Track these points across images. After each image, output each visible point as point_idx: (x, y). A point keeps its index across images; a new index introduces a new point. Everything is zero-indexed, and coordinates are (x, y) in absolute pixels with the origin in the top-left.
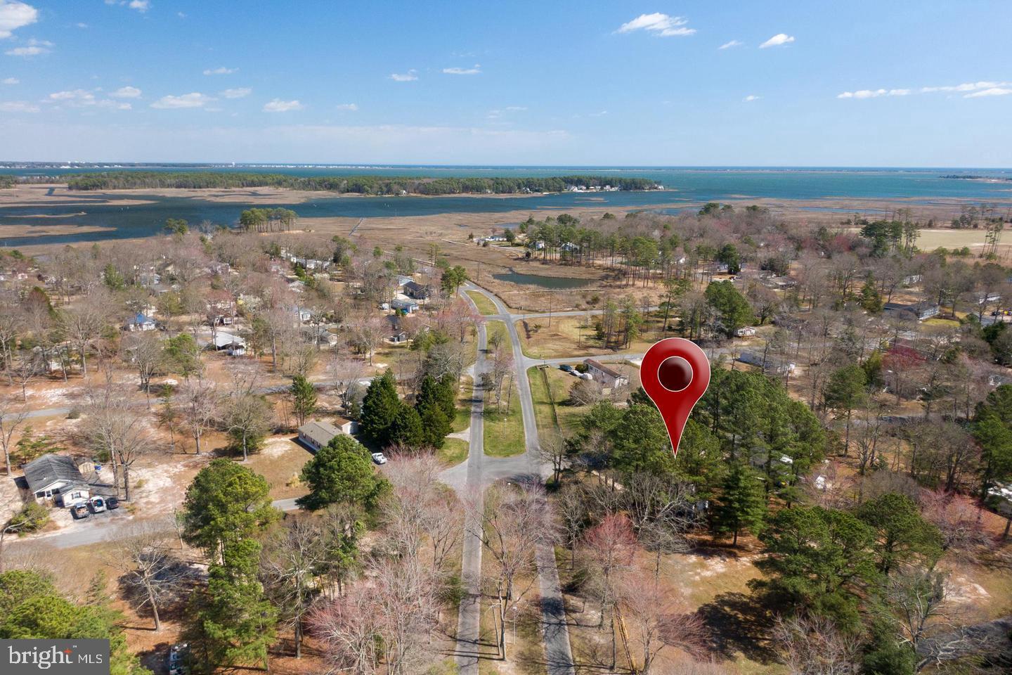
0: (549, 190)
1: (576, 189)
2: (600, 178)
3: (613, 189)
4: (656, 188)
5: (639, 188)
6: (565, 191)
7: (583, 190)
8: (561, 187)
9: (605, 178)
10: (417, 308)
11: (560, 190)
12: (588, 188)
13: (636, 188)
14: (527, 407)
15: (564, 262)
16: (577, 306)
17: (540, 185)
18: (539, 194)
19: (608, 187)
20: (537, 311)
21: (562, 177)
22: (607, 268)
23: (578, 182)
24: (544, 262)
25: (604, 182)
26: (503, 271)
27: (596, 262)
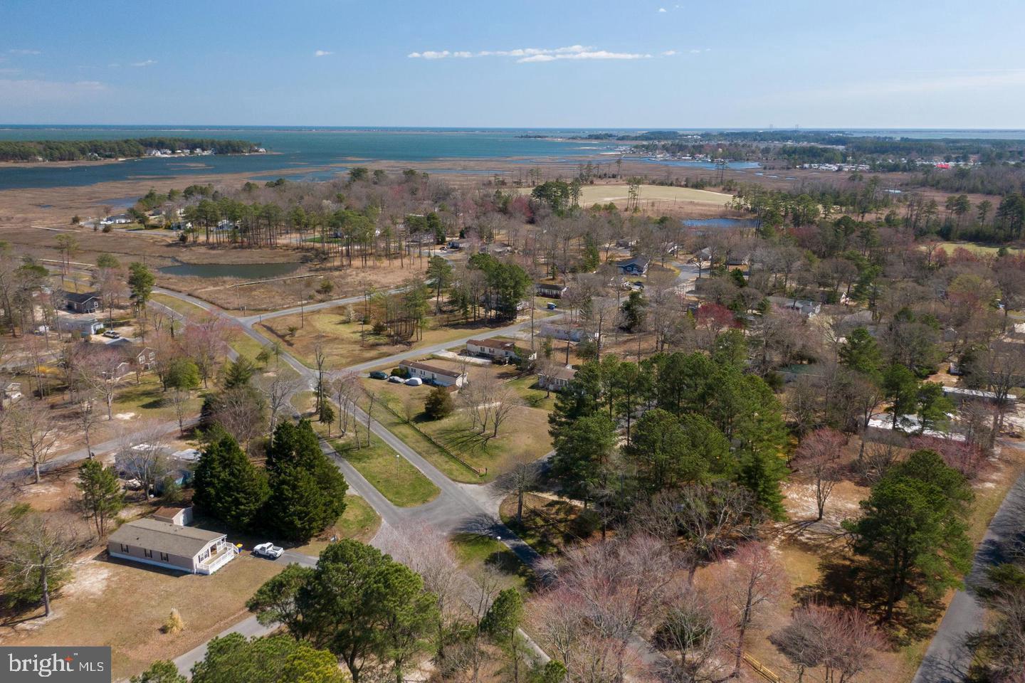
0: (125, 155)
1: (159, 154)
2: (187, 140)
3: (205, 153)
4: (257, 151)
5: (238, 152)
6: (146, 156)
7: (167, 154)
8: (139, 152)
9: (192, 140)
10: (102, 326)
11: (139, 154)
12: (173, 152)
13: (234, 151)
14: (384, 434)
15: (235, 245)
16: (311, 297)
17: (112, 149)
18: (113, 161)
19: (198, 150)
20: (266, 310)
21: (138, 139)
22: (297, 249)
23: (161, 145)
24: (212, 247)
25: (192, 146)
26: (168, 263)
27: (278, 241)
